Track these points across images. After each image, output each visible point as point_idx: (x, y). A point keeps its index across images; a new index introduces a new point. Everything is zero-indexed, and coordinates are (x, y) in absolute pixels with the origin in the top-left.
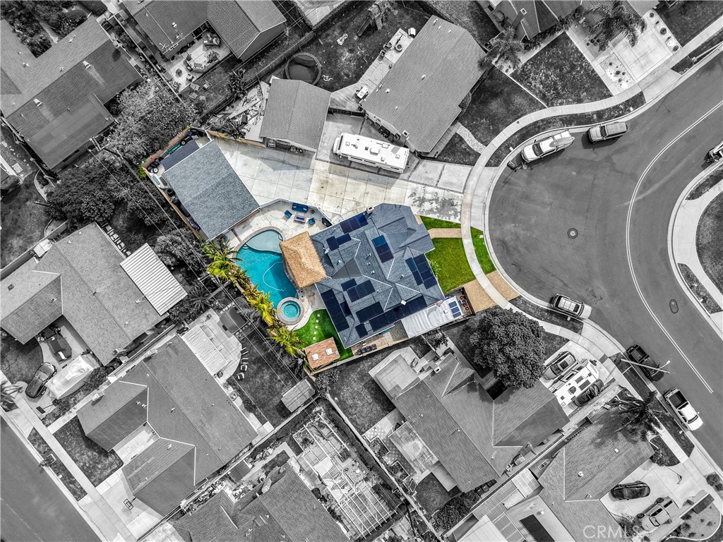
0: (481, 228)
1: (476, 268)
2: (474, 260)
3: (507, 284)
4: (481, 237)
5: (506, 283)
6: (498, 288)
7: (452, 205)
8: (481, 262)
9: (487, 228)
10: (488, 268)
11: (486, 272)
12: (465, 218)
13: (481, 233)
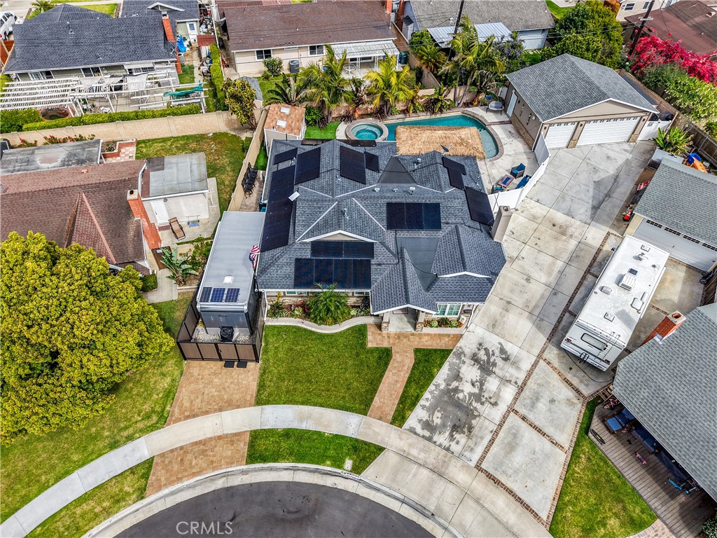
0: (369, 474)
1: (281, 416)
2: (301, 420)
3: (194, 475)
4: (348, 464)
5: (199, 473)
6: (202, 447)
7: (456, 428)
8: (287, 434)
9: (363, 492)
10: (262, 445)
11: (256, 435)
12: (410, 445)
13: (357, 469)
